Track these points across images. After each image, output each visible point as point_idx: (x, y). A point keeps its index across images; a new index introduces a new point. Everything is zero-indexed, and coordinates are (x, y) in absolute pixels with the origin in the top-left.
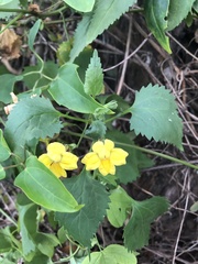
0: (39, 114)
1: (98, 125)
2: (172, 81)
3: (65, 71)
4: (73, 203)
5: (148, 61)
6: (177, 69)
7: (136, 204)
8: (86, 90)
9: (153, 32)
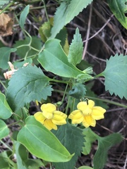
0: (34, 80)
1: (79, 87)
3: (50, 44)
4: (67, 154)
5: (103, 35)
6: (124, 41)
7: (101, 139)
8: (69, 60)
9: (115, 14)
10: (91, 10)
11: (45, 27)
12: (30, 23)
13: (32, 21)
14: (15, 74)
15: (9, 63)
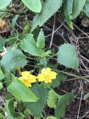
0: (17, 57)
1: (43, 61)
2: (73, 42)
3: (28, 37)
4: (34, 98)
6: (75, 37)
7: (60, 97)
8: (38, 46)
9: (65, 20)
10: (55, 18)
11: (26, 28)
12: (18, 25)
13: (19, 24)
14: (7, 53)
15: (4, 47)
